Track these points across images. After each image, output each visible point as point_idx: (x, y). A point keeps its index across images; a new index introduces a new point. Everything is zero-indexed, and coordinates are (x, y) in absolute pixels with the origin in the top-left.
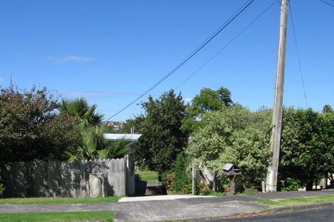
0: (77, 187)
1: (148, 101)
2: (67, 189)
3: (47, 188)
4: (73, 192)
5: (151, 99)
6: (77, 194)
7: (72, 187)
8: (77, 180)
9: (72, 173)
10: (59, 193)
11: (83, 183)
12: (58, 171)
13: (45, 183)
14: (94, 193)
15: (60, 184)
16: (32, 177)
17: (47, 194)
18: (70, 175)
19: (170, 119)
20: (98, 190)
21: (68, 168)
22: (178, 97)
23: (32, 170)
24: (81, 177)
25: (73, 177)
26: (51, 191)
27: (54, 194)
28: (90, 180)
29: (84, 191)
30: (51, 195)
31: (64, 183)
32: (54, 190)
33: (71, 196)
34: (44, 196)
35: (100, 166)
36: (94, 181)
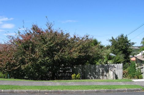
0: (103, 75)
1: (111, 39)
2: (99, 76)
3: (90, 75)
4: (101, 77)
5: (113, 38)
6: (103, 78)
7: (101, 75)
8: (103, 73)
9: (101, 69)
10: (95, 78)
11: (105, 74)
12: (95, 69)
13: (90, 73)
14: (111, 78)
15: (96, 74)
16: (84, 71)
17: (90, 78)
18: (100, 70)
19: (123, 47)
20: (113, 76)
21: (99, 67)
22: (126, 37)
23: (85, 68)
24: (104, 71)
25: (101, 71)
26: (92, 77)
27: (93, 78)
28: (109, 73)
29: (105, 77)
30: (92, 79)
31: (97, 74)
32: (93, 76)
33: (100, 79)
34: (89, 79)
35: (112, 67)
36: (111, 73)
